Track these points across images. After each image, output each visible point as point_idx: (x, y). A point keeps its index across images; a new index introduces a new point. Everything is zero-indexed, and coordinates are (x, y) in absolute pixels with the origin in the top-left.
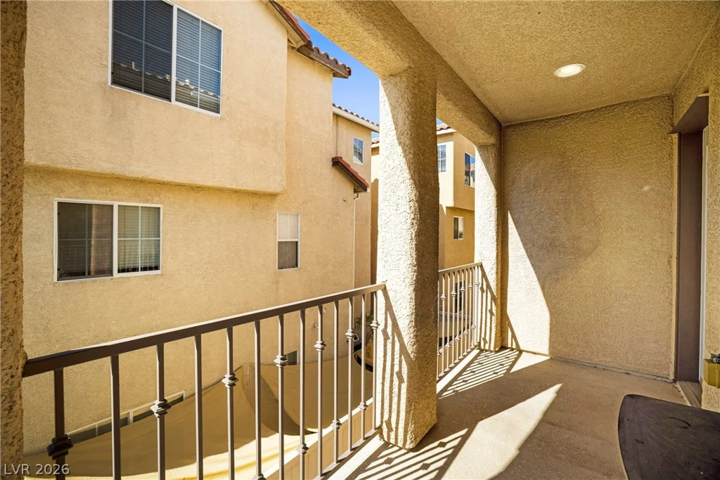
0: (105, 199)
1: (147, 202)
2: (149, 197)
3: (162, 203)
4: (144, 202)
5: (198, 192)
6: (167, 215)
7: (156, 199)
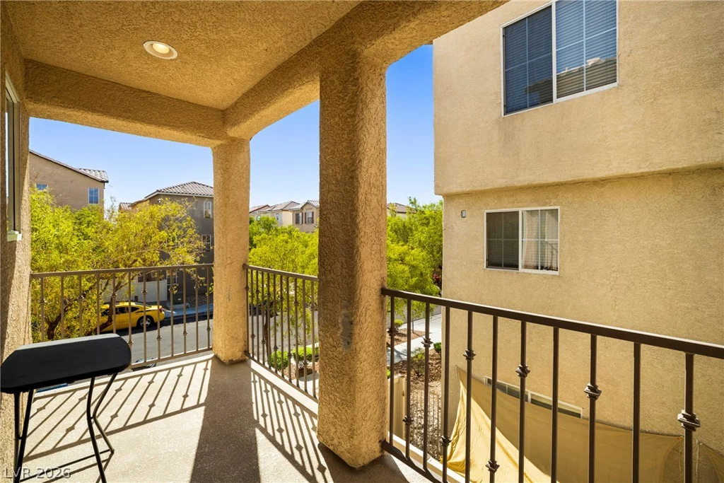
0: (513, 207)
1: (545, 205)
2: (547, 200)
3: (560, 204)
4: (543, 206)
5: (603, 186)
6: (564, 216)
7: (554, 201)
